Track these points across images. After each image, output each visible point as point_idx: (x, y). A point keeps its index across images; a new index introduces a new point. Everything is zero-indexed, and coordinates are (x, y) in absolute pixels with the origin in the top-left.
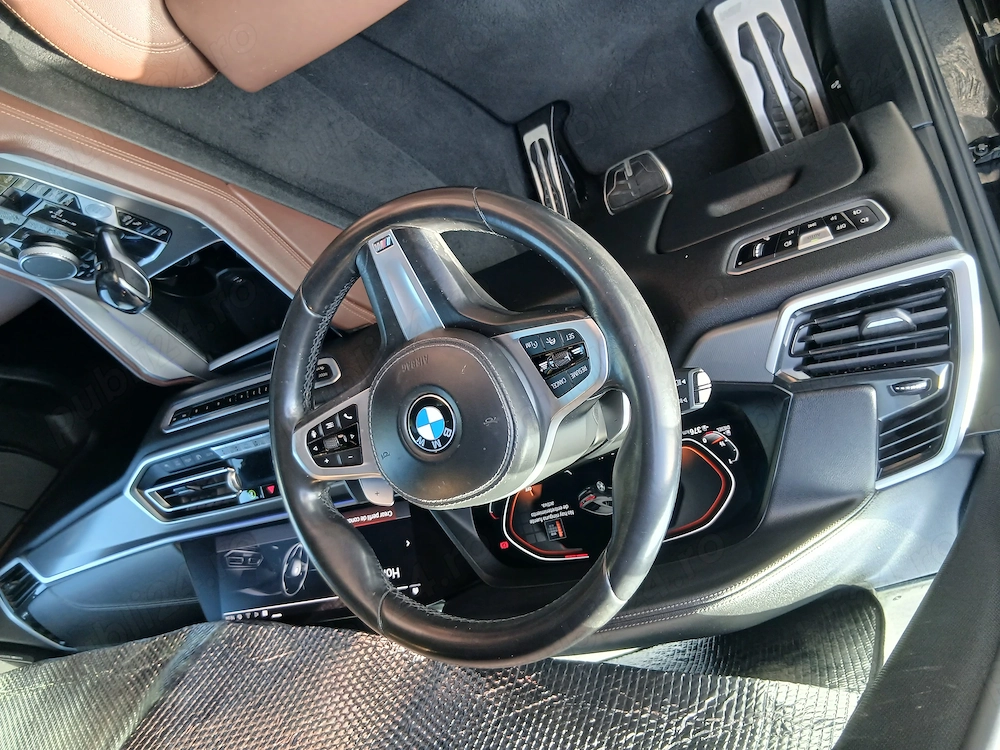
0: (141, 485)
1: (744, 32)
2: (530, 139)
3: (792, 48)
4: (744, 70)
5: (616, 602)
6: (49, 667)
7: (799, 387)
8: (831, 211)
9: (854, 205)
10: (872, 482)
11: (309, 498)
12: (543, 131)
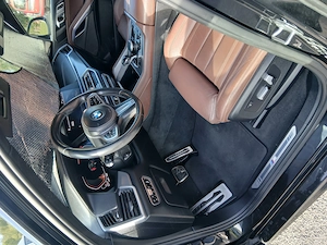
1: (219, 192)
2: (189, 148)
3: (218, 204)
4: (211, 194)
6: (48, 60)
7: (117, 194)
8: (156, 195)
9: (158, 199)
10: (98, 216)
11: (83, 98)
12: (191, 151)
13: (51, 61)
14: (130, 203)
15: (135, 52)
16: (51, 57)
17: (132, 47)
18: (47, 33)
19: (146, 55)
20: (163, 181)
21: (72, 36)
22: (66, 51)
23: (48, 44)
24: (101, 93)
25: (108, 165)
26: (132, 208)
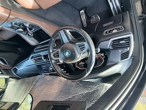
0: (32, 58)
2: (81, 12)
4: (110, 3)
5: (88, 74)
6: (20, 80)
8: (117, 27)
9: (120, 27)
10: (120, 61)
11: (53, 61)
12: (83, 11)
13: (20, 79)
14: (121, 42)
15: (25, 29)
16: (18, 79)
17: (21, 30)
18: (4, 79)
19: (29, 21)
20: (105, 25)
21: (8, 66)
22: (15, 70)
23: (11, 79)
24: (51, 51)
25: (99, 51)
26: (124, 42)
